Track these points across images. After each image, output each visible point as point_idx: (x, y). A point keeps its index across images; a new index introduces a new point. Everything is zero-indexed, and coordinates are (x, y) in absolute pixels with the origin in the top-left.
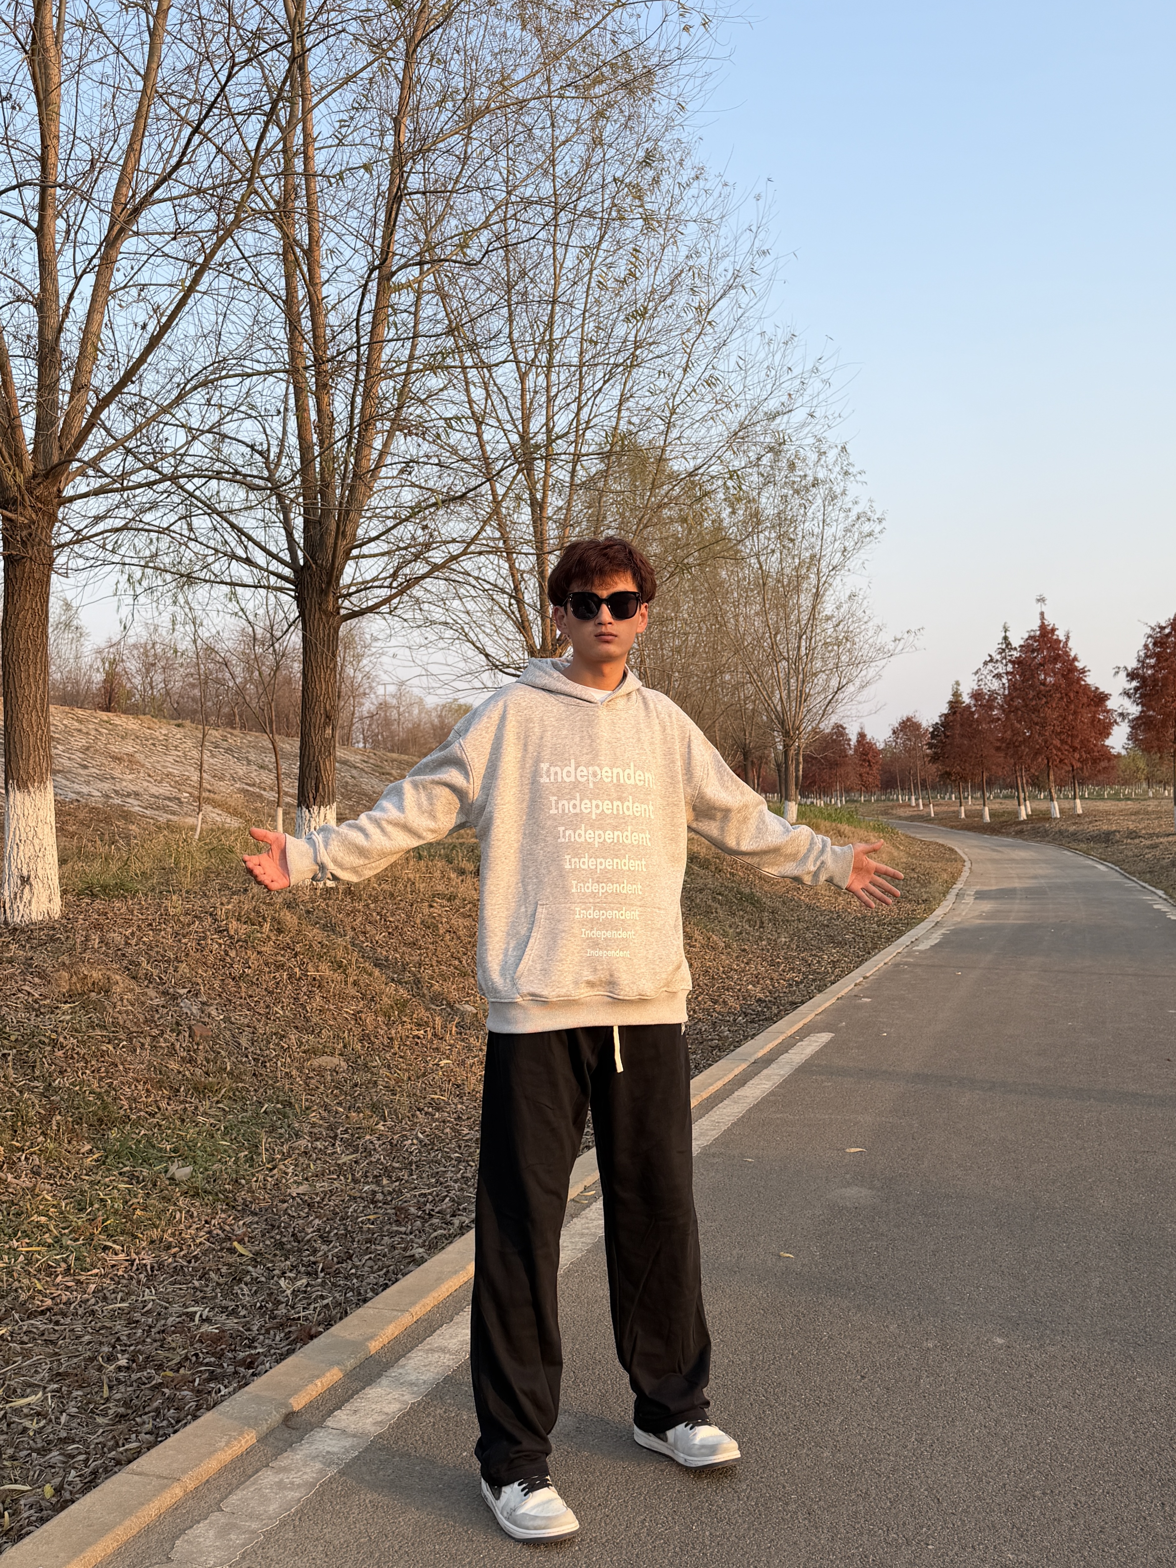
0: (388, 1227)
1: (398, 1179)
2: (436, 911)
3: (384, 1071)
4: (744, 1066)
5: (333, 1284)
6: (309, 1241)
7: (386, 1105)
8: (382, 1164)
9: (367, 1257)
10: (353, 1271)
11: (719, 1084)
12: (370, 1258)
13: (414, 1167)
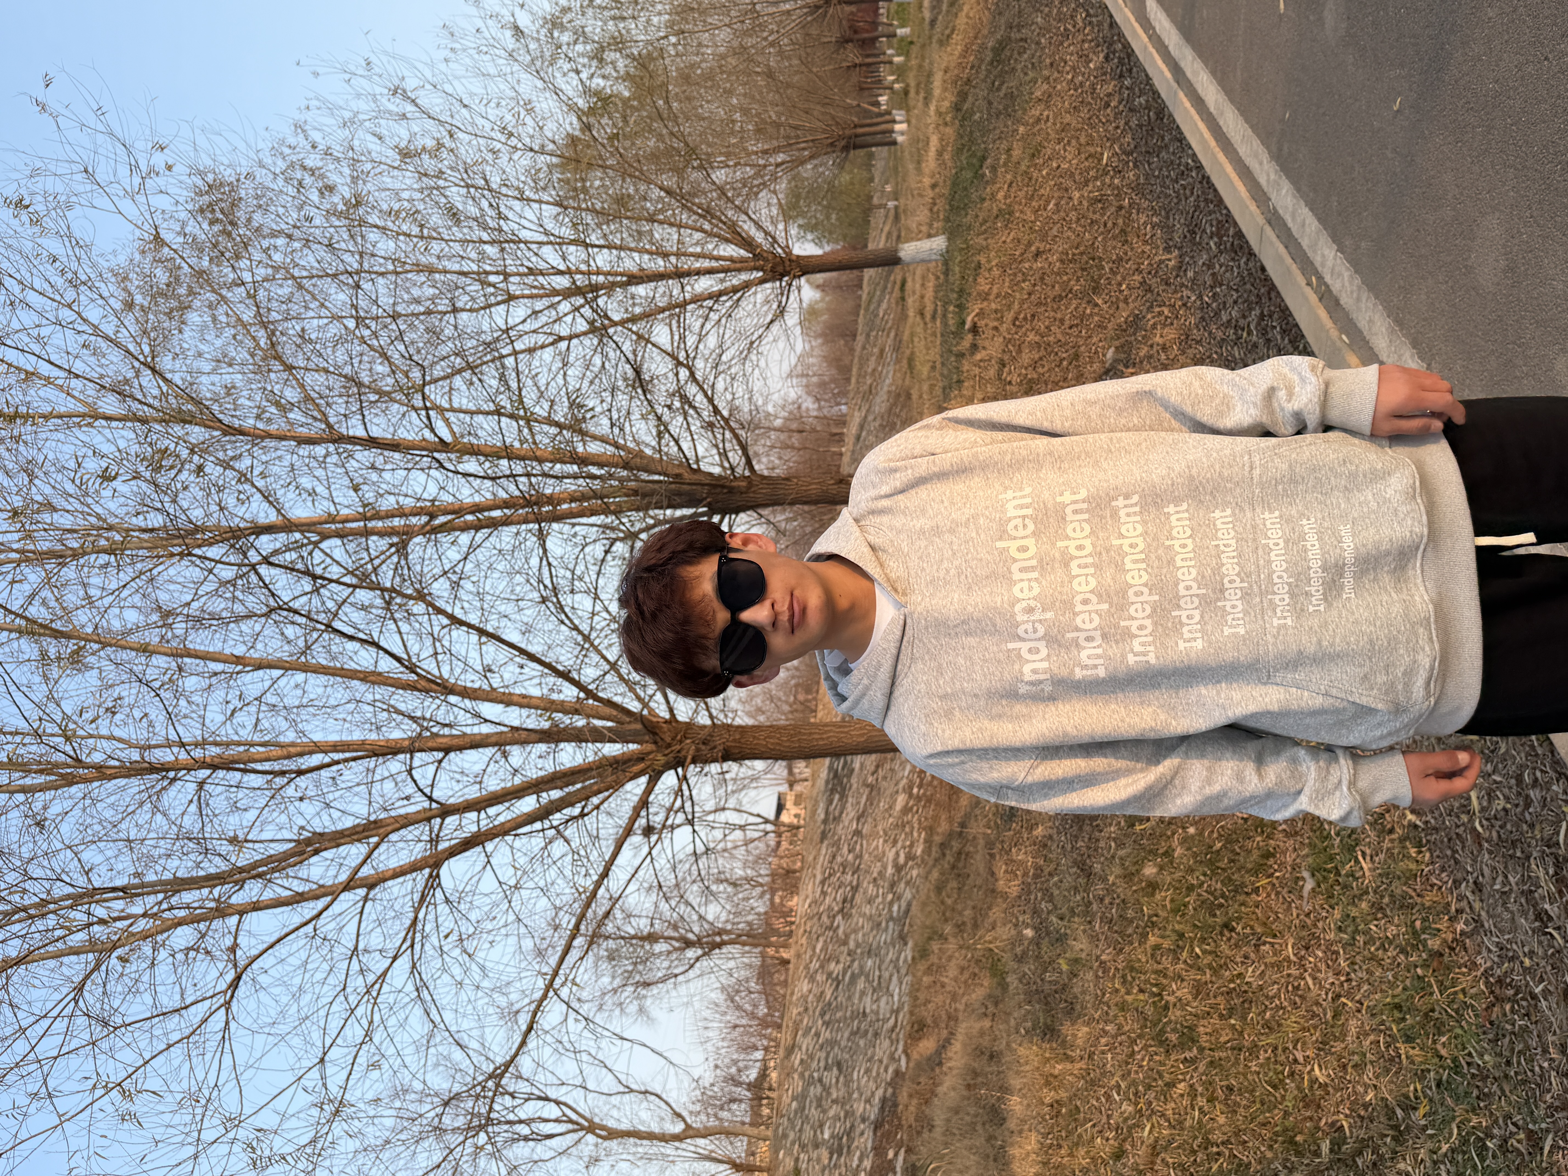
2: (1015, 379)
4: (1181, 95)
11: (1202, 126)
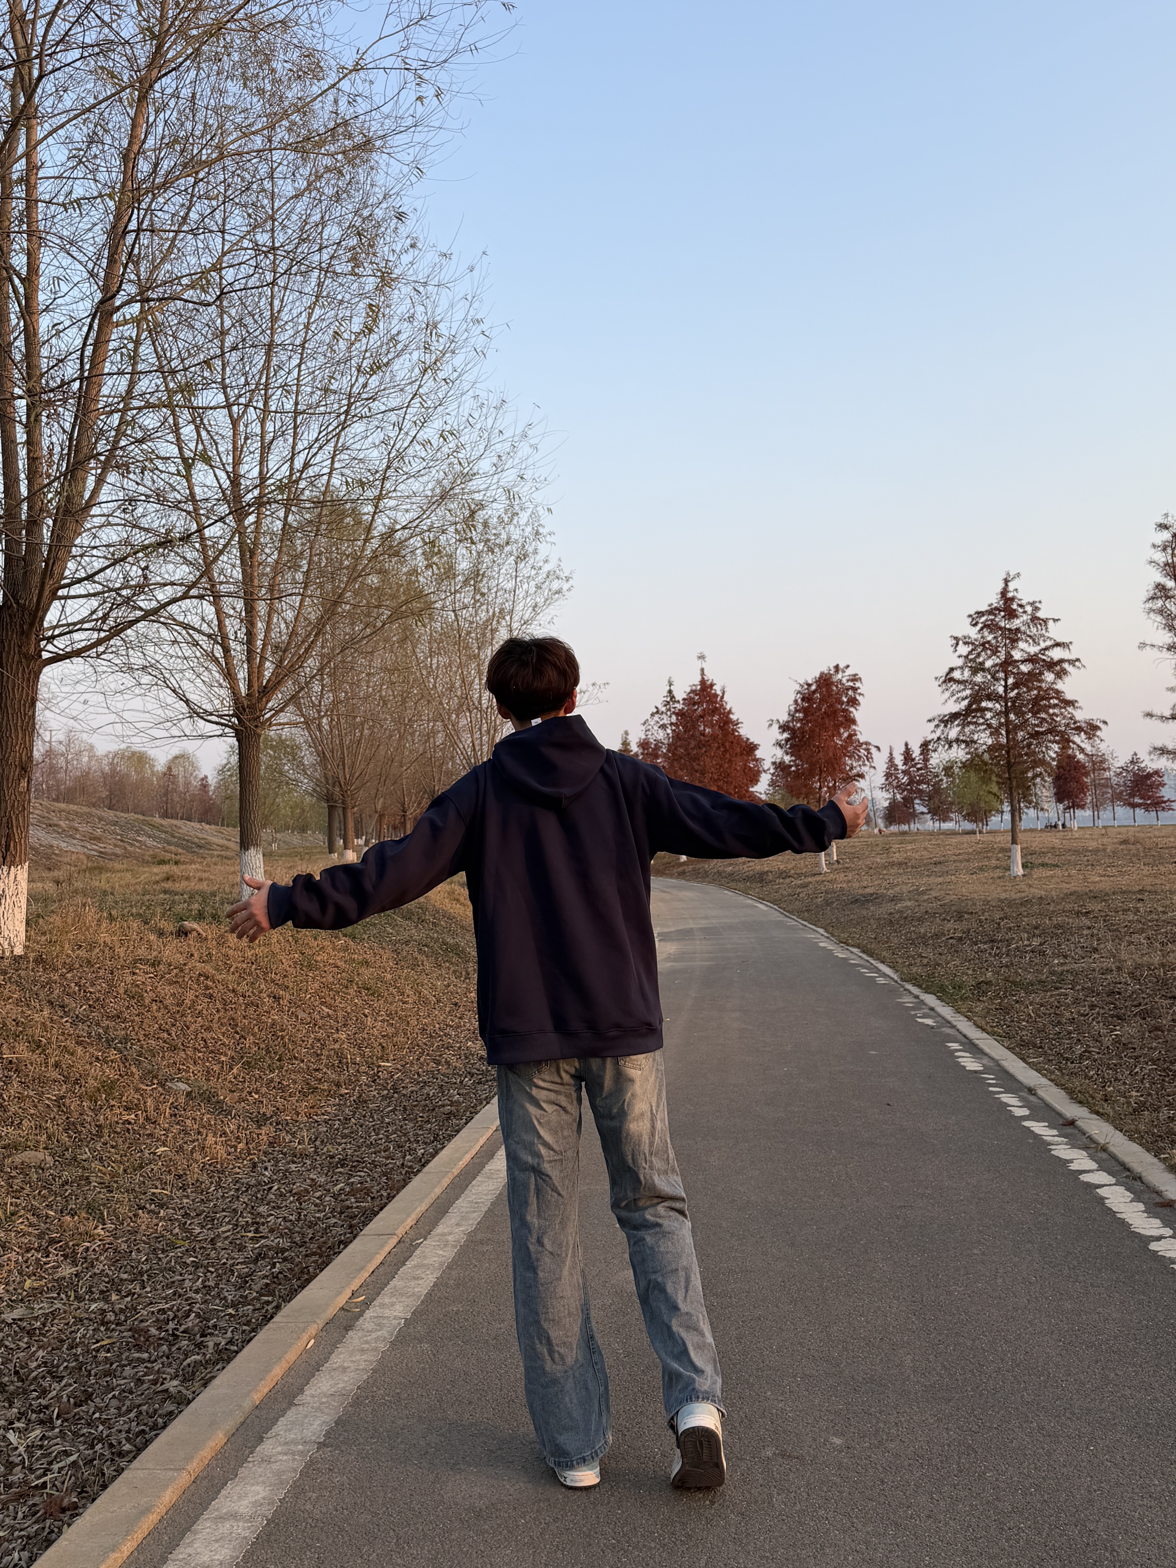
0: (127, 1354)
1: (130, 1293)
3: (96, 1165)
5: (74, 1433)
6: (35, 1378)
7: (104, 1205)
8: (107, 1275)
9: (110, 1396)
10: (97, 1415)
12: (114, 1397)
13: (145, 1277)
